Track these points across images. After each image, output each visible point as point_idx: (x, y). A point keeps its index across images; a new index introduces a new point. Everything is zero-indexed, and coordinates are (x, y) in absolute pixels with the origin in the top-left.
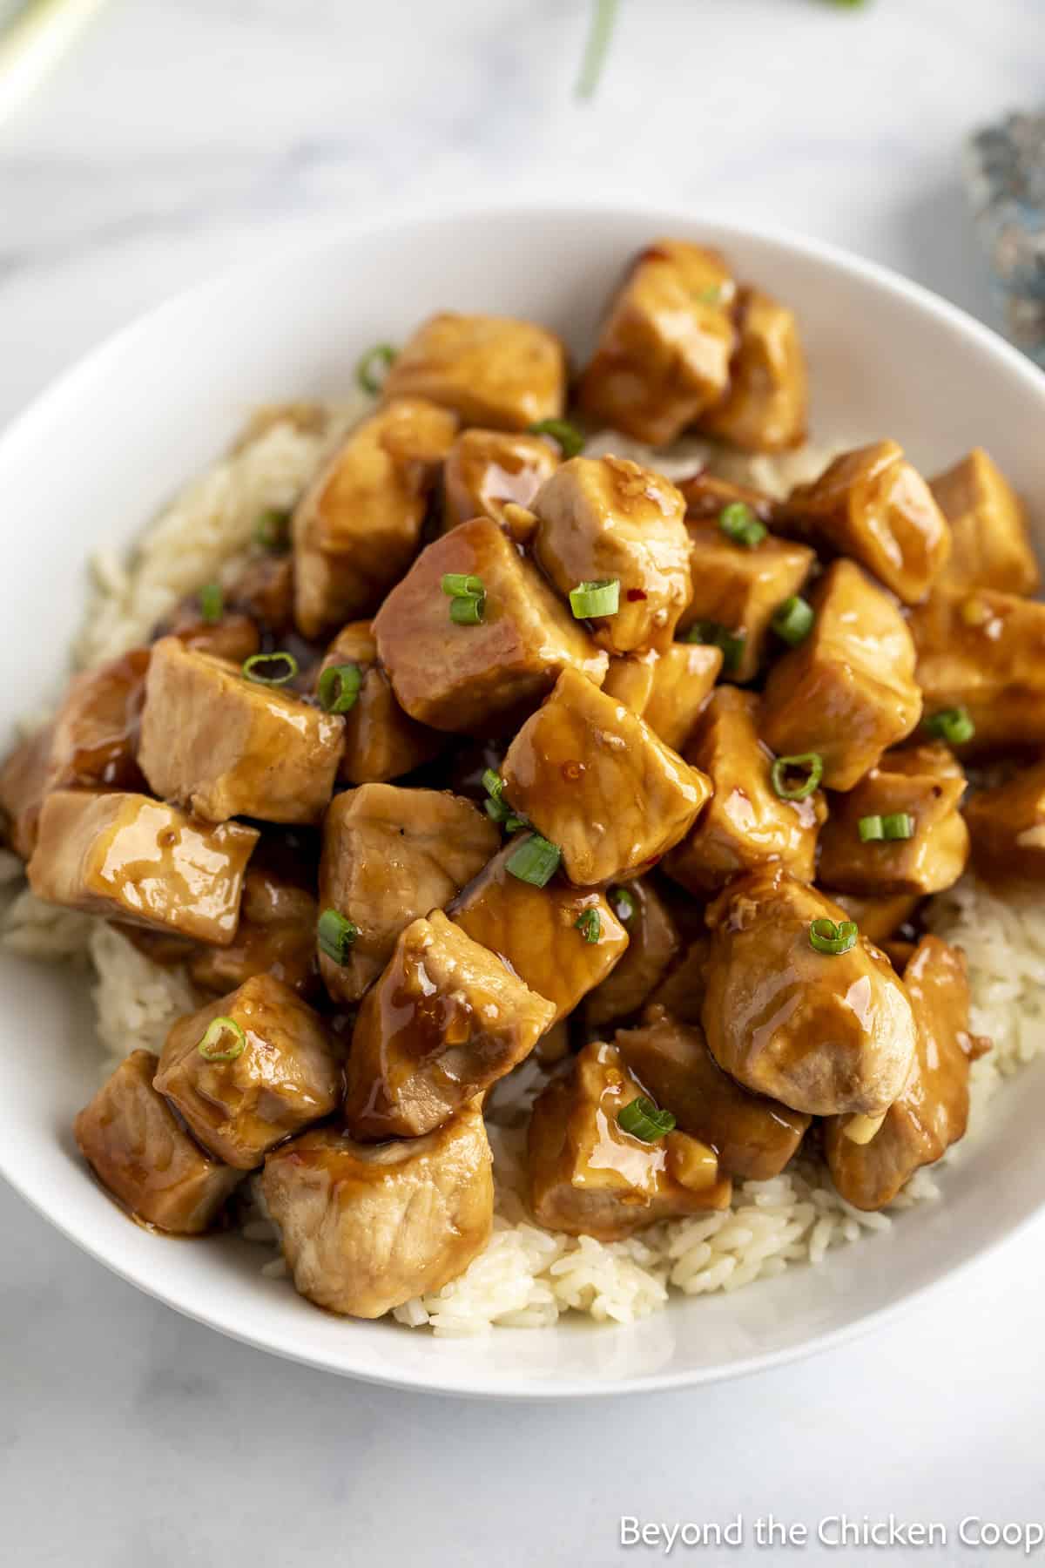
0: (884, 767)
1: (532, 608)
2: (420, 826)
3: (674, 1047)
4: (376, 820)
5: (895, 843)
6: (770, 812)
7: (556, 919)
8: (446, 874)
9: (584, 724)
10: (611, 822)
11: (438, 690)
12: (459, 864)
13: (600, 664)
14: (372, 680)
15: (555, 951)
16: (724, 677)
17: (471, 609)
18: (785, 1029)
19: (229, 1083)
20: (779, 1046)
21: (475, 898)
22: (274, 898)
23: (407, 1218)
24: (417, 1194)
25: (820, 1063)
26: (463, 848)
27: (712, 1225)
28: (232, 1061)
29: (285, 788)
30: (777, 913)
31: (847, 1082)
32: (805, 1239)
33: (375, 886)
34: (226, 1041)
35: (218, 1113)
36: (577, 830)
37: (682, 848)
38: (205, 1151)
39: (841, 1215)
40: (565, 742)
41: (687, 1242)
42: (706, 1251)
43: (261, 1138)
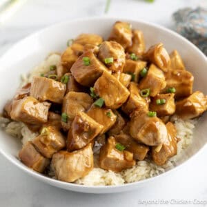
0: (160, 94)
1: (98, 62)
2: (79, 98)
3: (125, 137)
4: (72, 98)
5: (163, 104)
6: (140, 98)
7: (103, 114)
8: (84, 107)
9: (108, 79)
10: (112, 95)
11: (82, 76)
12: (86, 105)
13: (110, 72)
14: (70, 78)
15: (103, 119)
16: (132, 80)
17: (88, 63)
18: (144, 128)
19: (46, 140)
20: (143, 131)
21: (89, 110)
22: (54, 116)
23: (78, 162)
24: (80, 157)
25: (150, 134)
26: (87, 102)
27: (132, 170)
28: (47, 135)
29: (56, 96)
30: (142, 113)
31: (155, 139)
32: (149, 173)
33: (72, 109)
34: (46, 132)
35: (44, 145)
36: (107, 96)
37: (125, 104)
38: (42, 154)
39: (155, 169)
40: (104, 82)
41: (128, 173)
42: (131, 174)
43: (52, 151)
